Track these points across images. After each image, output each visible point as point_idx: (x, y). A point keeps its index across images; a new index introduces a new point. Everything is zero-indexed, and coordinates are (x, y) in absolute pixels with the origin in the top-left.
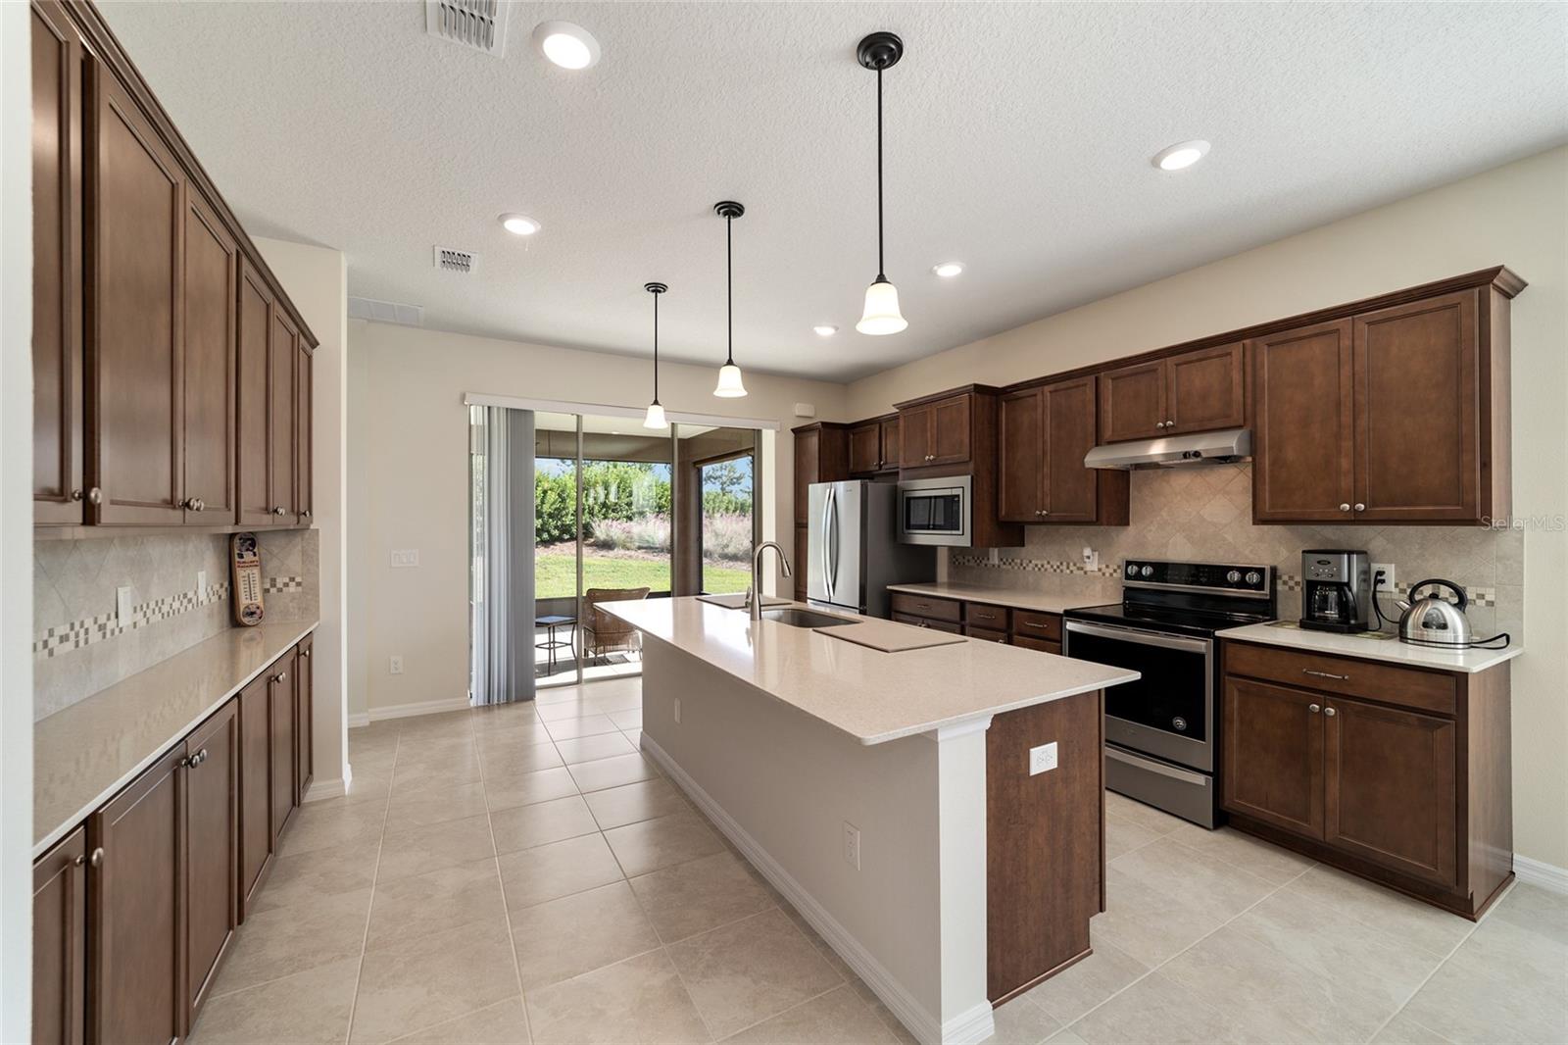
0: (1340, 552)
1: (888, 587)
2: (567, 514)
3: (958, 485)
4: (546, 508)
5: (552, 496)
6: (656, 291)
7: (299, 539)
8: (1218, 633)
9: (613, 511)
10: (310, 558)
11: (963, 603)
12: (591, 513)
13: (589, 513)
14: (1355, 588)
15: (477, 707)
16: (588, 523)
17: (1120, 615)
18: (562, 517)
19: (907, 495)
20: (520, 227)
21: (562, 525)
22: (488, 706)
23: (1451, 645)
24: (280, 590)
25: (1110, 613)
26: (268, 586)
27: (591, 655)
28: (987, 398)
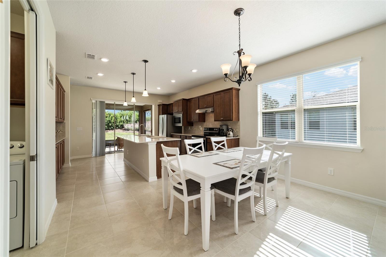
0: (223, 125)
1: (171, 134)
2: (118, 122)
3: (180, 116)
4: (112, 121)
5: (113, 118)
6: (126, 83)
7: (62, 124)
8: (206, 137)
9: (129, 122)
10: (64, 127)
11: (186, 136)
12: (124, 122)
13: (123, 122)
14: (225, 130)
15: (94, 157)
16: (123, 125)
17: (203, 136)
18: (116, 123)
19: (174, 117)
20: (100, 75)
21: (116, 125)
22: (96, 156)
23: (231, 137)
24: (59, 132)
25: (202, 136)
26: (57, 132)
27: (119, 150)
28: (186, 101)
